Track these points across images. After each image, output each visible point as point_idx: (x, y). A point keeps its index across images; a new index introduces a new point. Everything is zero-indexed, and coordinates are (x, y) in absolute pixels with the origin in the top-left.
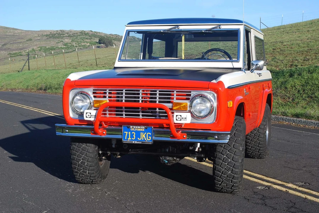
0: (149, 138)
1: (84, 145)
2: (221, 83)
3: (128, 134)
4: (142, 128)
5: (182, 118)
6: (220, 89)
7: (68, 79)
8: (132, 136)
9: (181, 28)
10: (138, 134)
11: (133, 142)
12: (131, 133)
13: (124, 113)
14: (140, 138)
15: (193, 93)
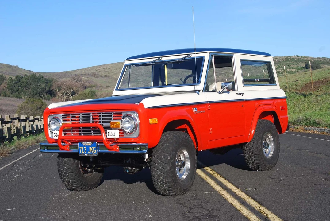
0: (95, 151)
1: (65, 159)
2: (142, 105)
3: (82, 148)
4: (89, 144)
5: (112, 134)
6: (140, 110)
7: (48, 108)
8: (84, 151)
9: (164, 59)
10: (88, 147)
11: (85, 155)
12: (84, 148)
13: (82, 132)
14: (89, 151)
15: (124, 114)
